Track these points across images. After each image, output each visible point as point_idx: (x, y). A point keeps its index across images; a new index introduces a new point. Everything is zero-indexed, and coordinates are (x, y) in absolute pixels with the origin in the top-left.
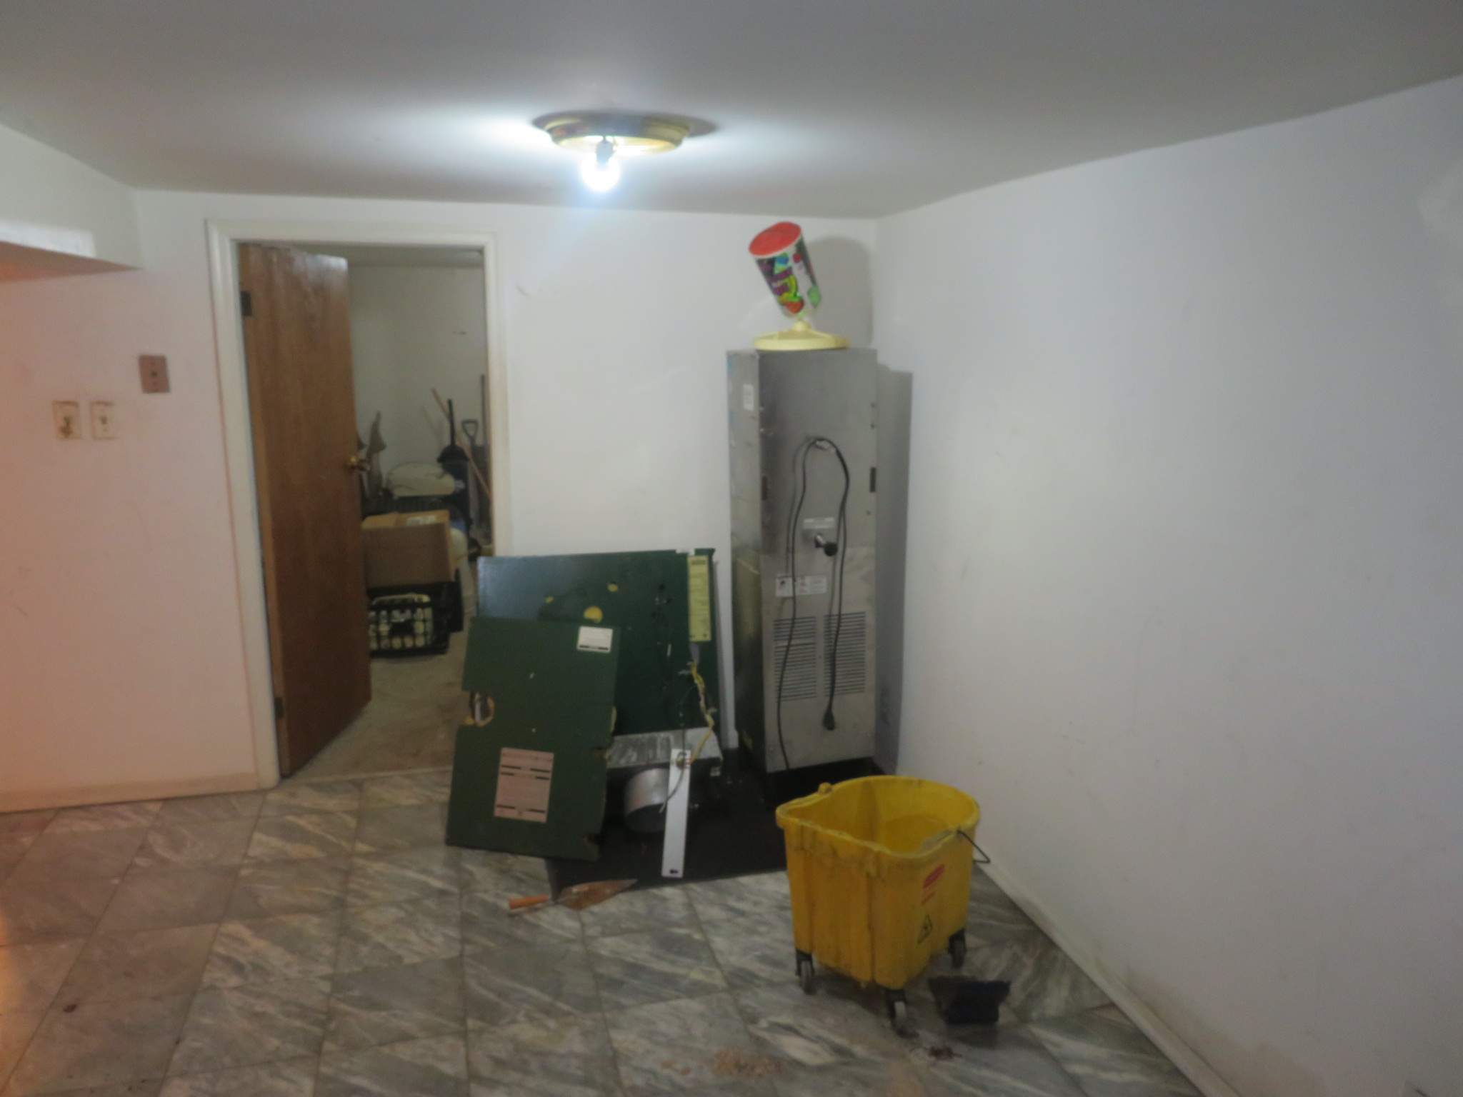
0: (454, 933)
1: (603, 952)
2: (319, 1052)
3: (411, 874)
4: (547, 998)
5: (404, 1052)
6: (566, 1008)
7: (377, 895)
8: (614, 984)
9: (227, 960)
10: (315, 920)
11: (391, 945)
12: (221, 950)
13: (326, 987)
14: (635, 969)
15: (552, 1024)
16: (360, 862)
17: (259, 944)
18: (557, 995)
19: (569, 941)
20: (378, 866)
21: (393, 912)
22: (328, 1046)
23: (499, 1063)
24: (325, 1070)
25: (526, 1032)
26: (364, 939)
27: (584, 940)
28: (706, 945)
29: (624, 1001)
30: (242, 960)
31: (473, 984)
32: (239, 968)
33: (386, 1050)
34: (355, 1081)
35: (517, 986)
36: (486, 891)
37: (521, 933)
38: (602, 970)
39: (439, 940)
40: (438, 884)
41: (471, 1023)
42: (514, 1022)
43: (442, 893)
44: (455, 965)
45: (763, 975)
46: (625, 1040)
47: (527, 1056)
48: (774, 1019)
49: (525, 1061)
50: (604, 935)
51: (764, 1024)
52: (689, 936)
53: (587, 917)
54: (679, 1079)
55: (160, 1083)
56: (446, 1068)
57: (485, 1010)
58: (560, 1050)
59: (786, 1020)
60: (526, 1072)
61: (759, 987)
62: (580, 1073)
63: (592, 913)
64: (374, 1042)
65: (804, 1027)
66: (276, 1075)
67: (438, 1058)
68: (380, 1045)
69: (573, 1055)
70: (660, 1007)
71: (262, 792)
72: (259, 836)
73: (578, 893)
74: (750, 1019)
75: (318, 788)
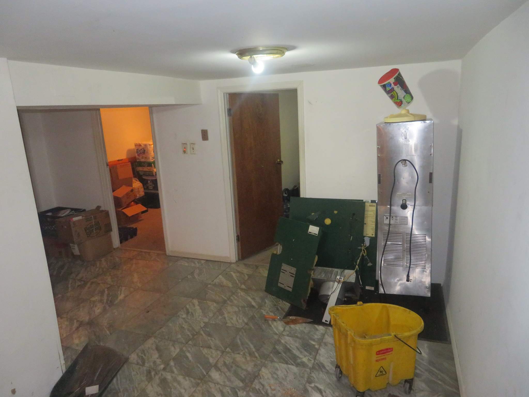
0: (246, 320)
1: (283, 341)
2: (187, 343)
3: (249, 299)
4: (254, 350)
5: (205, 351)
6: (257, 355)
7: (235, 302)
8: (277, 353)
9: (187, 310)
10: (215, 305)
11: (227, 319)
12: (188, 306)
13: (202, 325)
14: (287, 350)
15: (248, 358)
16: (239, 291)
17: (197, 307)
18: (258, 350)
19: (276, 334)
20: (242, 293)
21: (236, 309)
22: (190, 342)
23: (225, 364)
24: (184, 349)
25: (239, 358)
26: (222, 314)
27: (281, 335)
28: (317, 351)
29: (275, 359)
30: (190, 311)
31: (238, 337)
32: (188, 312)
33: (201, 349)
34: (189, 355)
35: (249, 343)
36: (265, 310)
37: (264, 327)
38: (277, 347)
39: (240, 321)
40: (254, 303)
41: (228, 349)
42: (239, 354)
43: (253, 307)
44: (238, 330)
45: (327, 368)
46: (265, 372)
47: (234, 365)
48: (317, 385)
49: (232, 367)
50: (288, 335)
51: (313, 385)
52: (314, 345)
53: (287, 328)
54: (269, 391)
55: (149, 337)
56: (211, 360)
57: (234, 347)
58: (244, 367)
59: (321, 387)
60: (229, 370)
61: (322, 372)
62: (243, 377)
63: (290, 327)
64: (201, 345)
65: (325, 392)
66: (173, 345)
67: (212, 356)
68: (201, 347)
69: (246, 370)
70: (284, 366)
71: (231, 263)
72: (220, 276)
73: (291, 319)
74: (310, 382)
75: (245, 265)
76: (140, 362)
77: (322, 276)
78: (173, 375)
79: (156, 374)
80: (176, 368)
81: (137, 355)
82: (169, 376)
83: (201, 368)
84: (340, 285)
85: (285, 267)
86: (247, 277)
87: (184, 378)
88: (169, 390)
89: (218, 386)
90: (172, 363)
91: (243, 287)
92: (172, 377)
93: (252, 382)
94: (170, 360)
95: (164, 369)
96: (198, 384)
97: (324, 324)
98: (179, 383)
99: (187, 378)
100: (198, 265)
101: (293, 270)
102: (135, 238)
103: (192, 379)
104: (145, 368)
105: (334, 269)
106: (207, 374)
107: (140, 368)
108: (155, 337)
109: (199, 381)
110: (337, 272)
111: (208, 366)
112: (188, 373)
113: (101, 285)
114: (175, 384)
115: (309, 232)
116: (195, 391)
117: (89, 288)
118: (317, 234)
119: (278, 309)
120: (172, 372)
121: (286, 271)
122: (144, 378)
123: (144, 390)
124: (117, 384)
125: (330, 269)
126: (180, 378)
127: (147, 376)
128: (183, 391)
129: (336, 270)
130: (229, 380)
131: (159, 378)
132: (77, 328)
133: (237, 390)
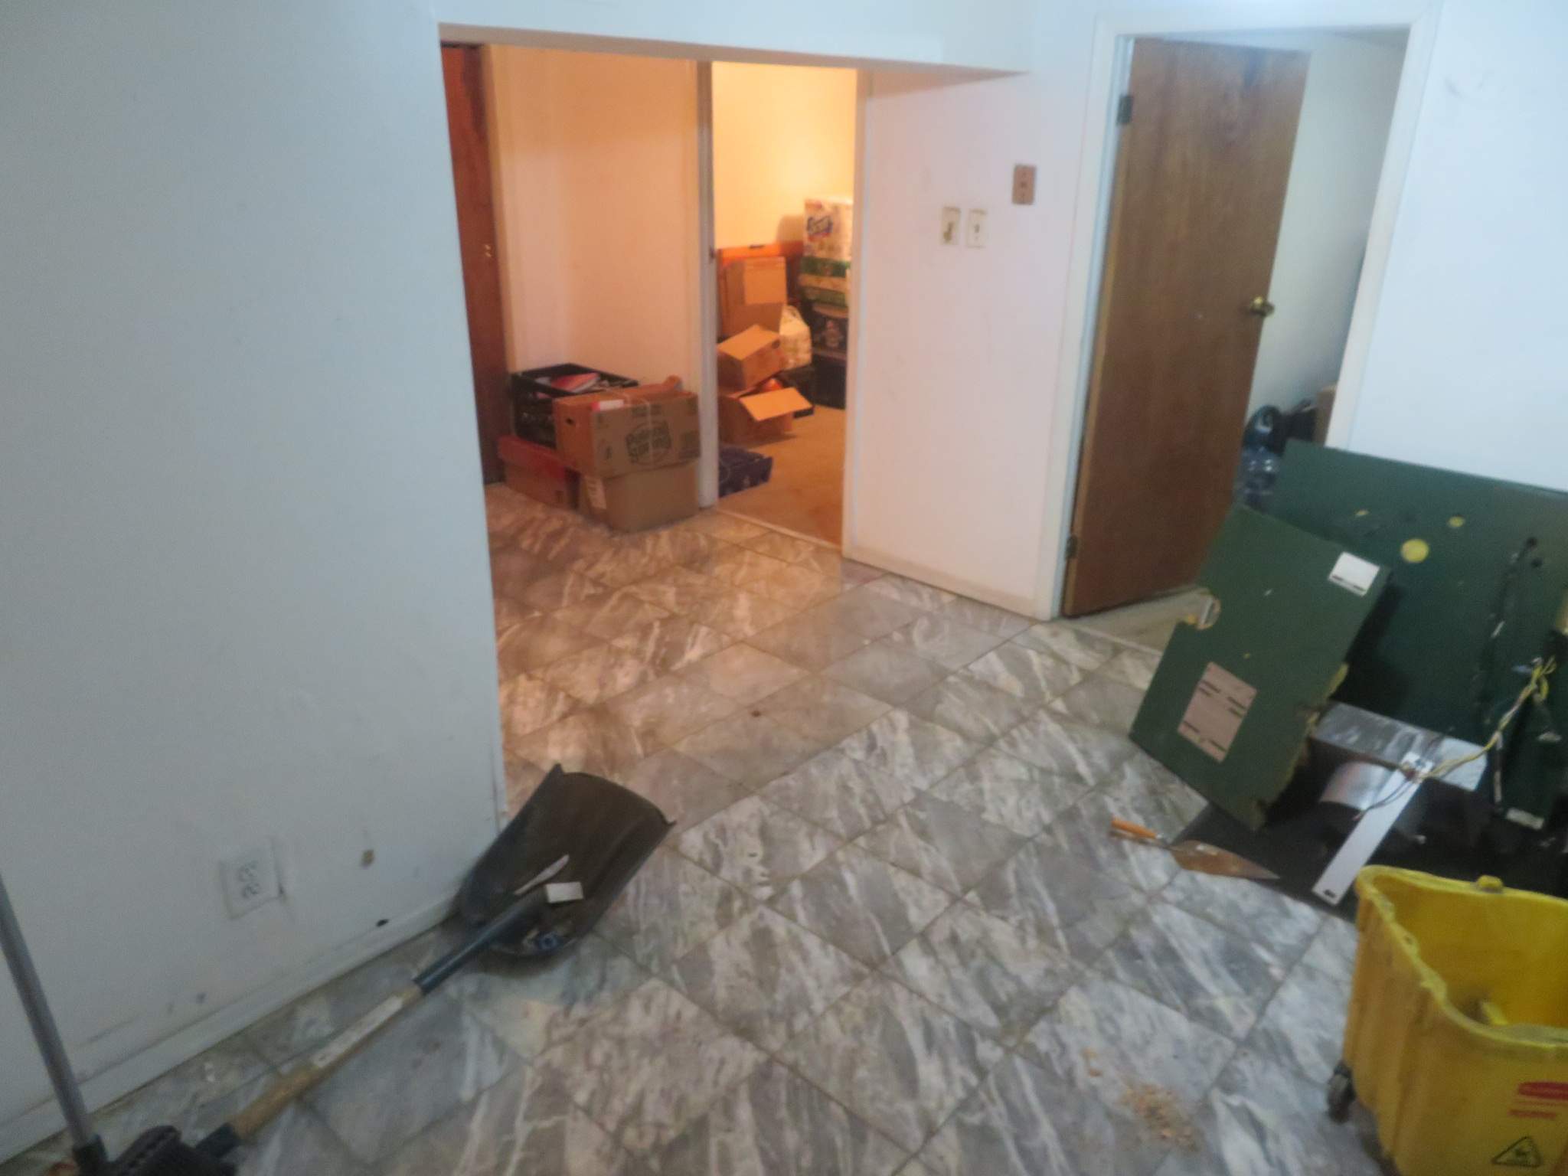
0: (1047, 817)
1: (1157, 919)
2: (851, 839)
3: (1072, 750)
4: (1055, 921)
5: (901, 881)
6: (1061, 938)
7: (1024, 749)
8: (1130, 953)
9: (872, 738)
10: (959, 742)
11: (987, 796)
12: (875, 728)
13: (909, 796)
14: (1168, 953)
15: (1032, 943)
16: (1043, 715)
17: (903, 738)
18: (1068, 925)
19: (1138, 888)
20: (1053, 728)
21: (1022, 772)
22: (862, 841)
23: (954, 939)
24: (840, 856)
25: (1002, 932)
26: (974, 778)
27: (1155, 897)
28: (1275, 986)
29: (1119, 972)
30: (880, 743)
31: (1011, 866)
32: (872, 747)
33: (892, 870)
34: (849, 878)
35: (1044, 893)
36: (1116, 800)
37: (1103, 853)
38: (1134, 933)
39: (1029, 815)
40: (1082, 768)
41: (972, 896)
42: (1004, 918)
43: (1079, 778)
44: (1016, 843)
45: (1302, 1059)
46: (1076, 1004)
47: (980, 952)
48: (1253, 1105)
49: (973, 955)
50: (1179, 905)
51: (1235, 1100)
52: (1267, 965)
53: (1183, 878)
54: (1080, 1072)
55: (748, 793)
56: (914, 916)
57: (994, 896)
58: (1013, 968)
59: (1266, 1116)
60: (964, 963)
61: (1281, 1065)
62: (1004, 998)
63: (1193, 880)
64: (892, 858)
65: (1277, 1139)
66: (811, 836)
67: (918, 904)
68: (893, 864)
69: (1017, 980)
70: (1148, 1004)
71: (1033, 621)
72: (992, 656)
73: (1200, 853)
74: (1228, 1089)
75: (1081, 637)
76: (708, 858)
77: (1351, 739)
78: (794, 928)
79: (746, 909)
80: (805, 908)
81: (705, 837)
82: (779, 927)
83: (879, 929)
84: (1413, 788)
85: (1214, 674)
86: (1075, 678)
87: (824, 947)
88: (773, 968)
89: (918, 1004)
90: (796, 889)
91: (1059, 705)
92: (789, 932)
93: (1029, 1024)
94: (793, 877)
95: (771, 902)
96: (858, 978)
97: (1318, 903)
98: (805, 957)
99: (831, 948)
100: (928, 605)
101: (1246, 694)
102: (762, 488)
103: (845, 957)
104: (718, 883)
105: (1399, 724)
106: (893, 954)
107: (703, 879)
108: (764, 798)
109: (865, 970)
110: (1412, 739)
111: (899, 930)
112: (838, 934)
113: (647, 606)
114: (794, 957)
115: (1336, 577)
116: (846, 998)
117: (614, 609)
118: (1361, 589)
119: (1160, 808)
120: (792, 917)
121: (1217, 691)
122: (710, 912)
123: (702, 948)
124: (636, 907)
125: (1386, 721)
126: (812, 943)
127: (719, 906)
128: (811, 983)
129: (1409, 729)
130: (958, 995)
131: (753, 923)
132: (564, 717)
133: (976, 1035)
